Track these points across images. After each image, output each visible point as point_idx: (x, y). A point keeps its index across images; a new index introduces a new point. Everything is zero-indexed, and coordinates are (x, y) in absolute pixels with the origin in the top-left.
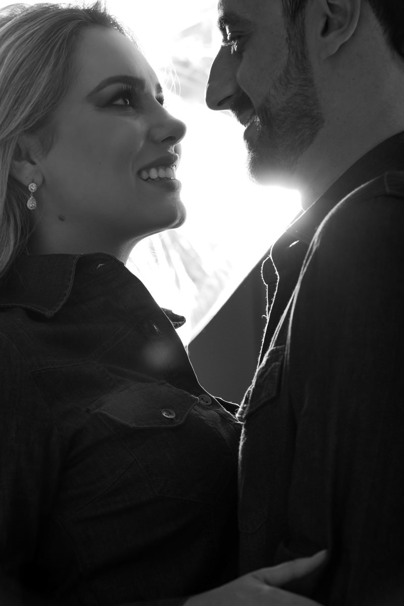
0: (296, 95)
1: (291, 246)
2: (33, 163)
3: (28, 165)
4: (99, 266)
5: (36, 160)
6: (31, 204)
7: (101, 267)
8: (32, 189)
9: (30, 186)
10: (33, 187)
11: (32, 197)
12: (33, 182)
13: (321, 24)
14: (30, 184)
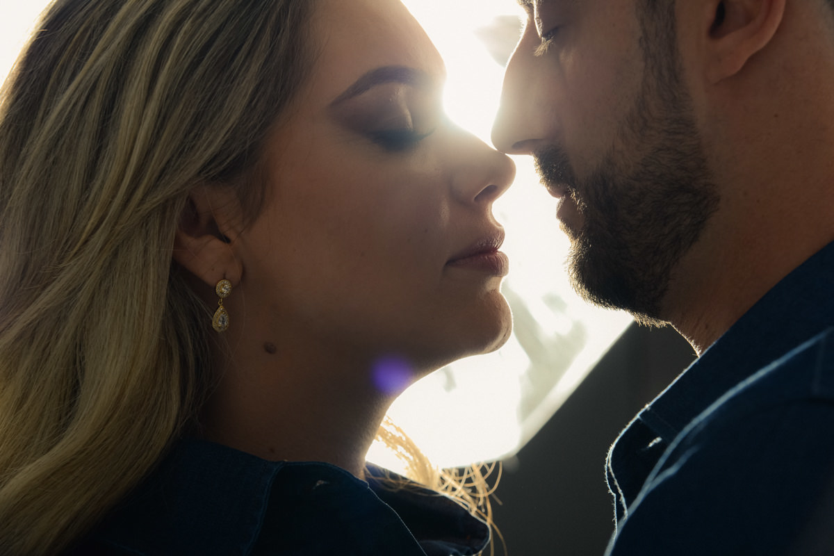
0: (660, 150)
1: (651, 445)
2: (226, 240)
3: (216, 243)
4: (318, 484)
5: (232, 235)
6: (219, 319)
7: (320, 485)
8: (222, 293)
9: (219, 284)
10: (224, 289)
11: (221, 308)
12: (224, 278)
13: (709, 12)
14: (218, 282)
